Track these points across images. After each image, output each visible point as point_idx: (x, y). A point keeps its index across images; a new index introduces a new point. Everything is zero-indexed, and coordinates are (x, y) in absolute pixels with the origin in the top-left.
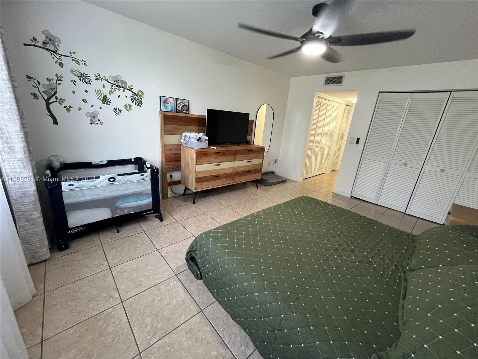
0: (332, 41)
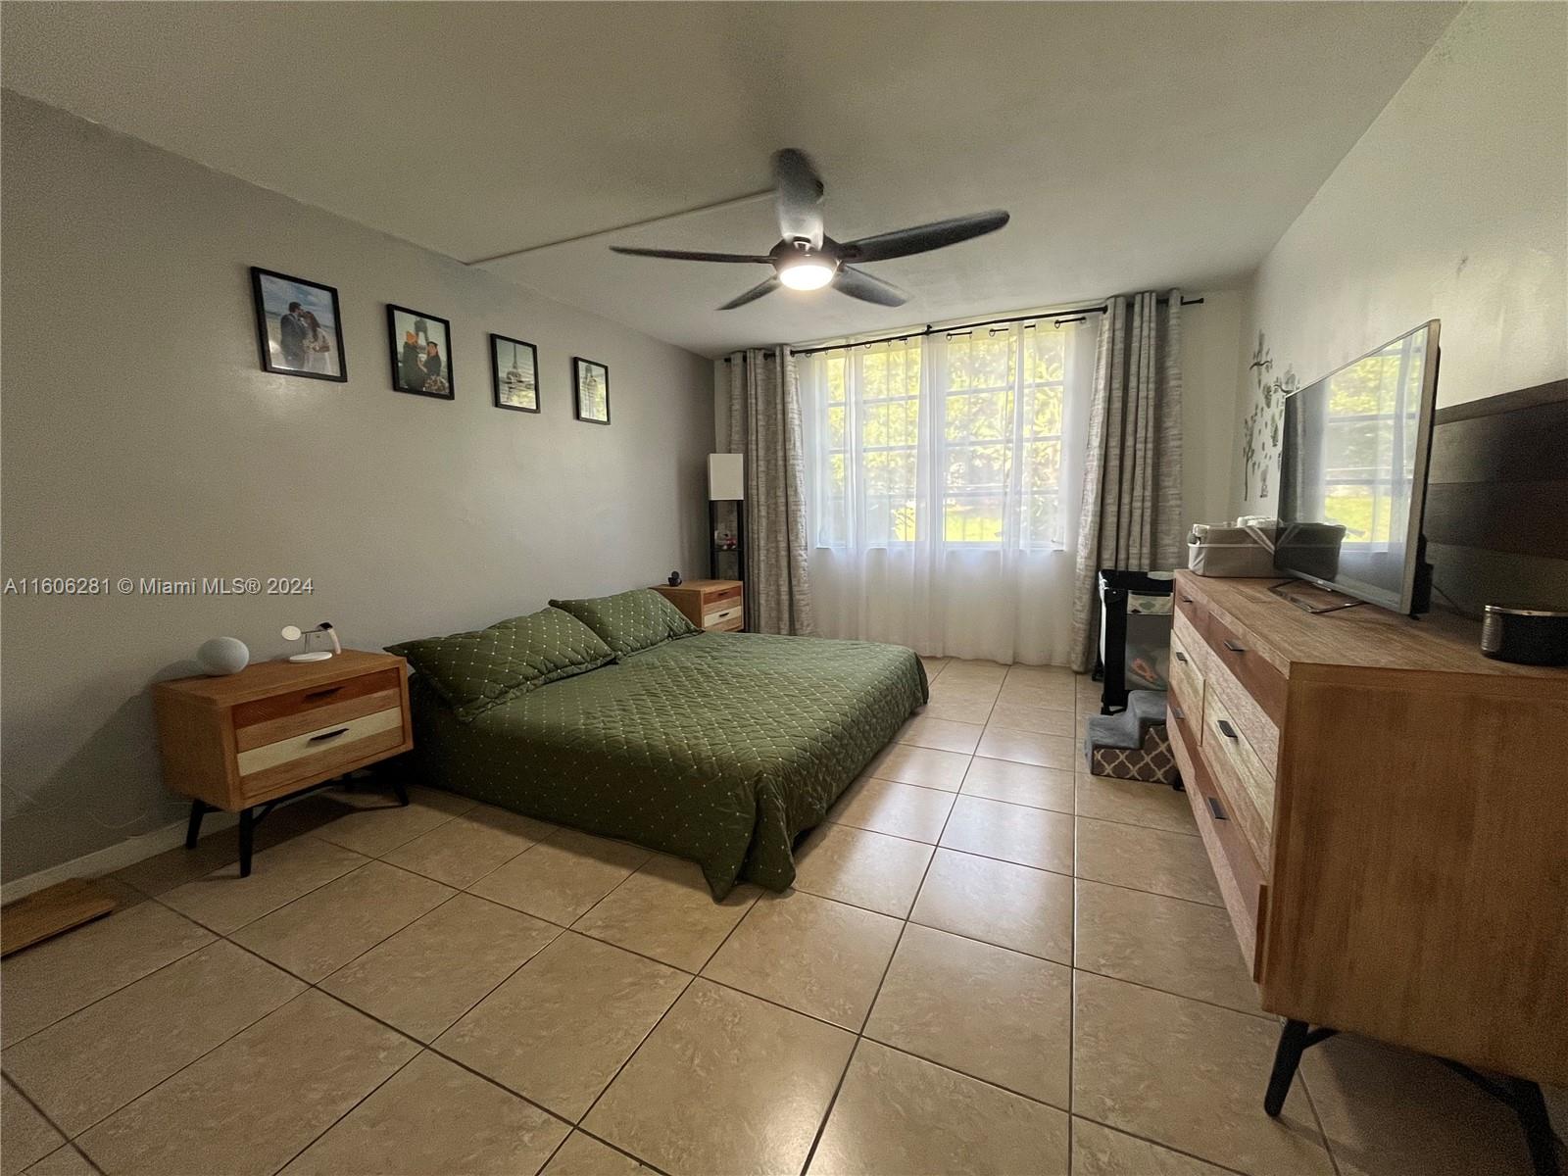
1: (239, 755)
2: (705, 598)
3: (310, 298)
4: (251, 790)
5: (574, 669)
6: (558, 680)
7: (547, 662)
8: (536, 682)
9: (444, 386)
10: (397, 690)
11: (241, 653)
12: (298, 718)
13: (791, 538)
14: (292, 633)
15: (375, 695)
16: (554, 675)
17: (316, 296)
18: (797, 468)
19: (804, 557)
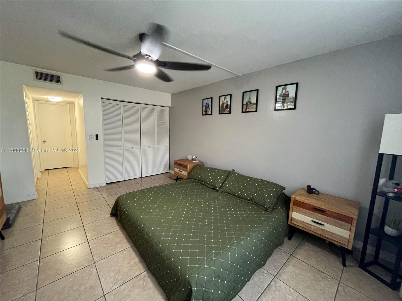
0: (159, 63)
2: (294, 202)
9: (228, 111)
10: (187, 169)
12: (178, 167)
17: (209, 100)
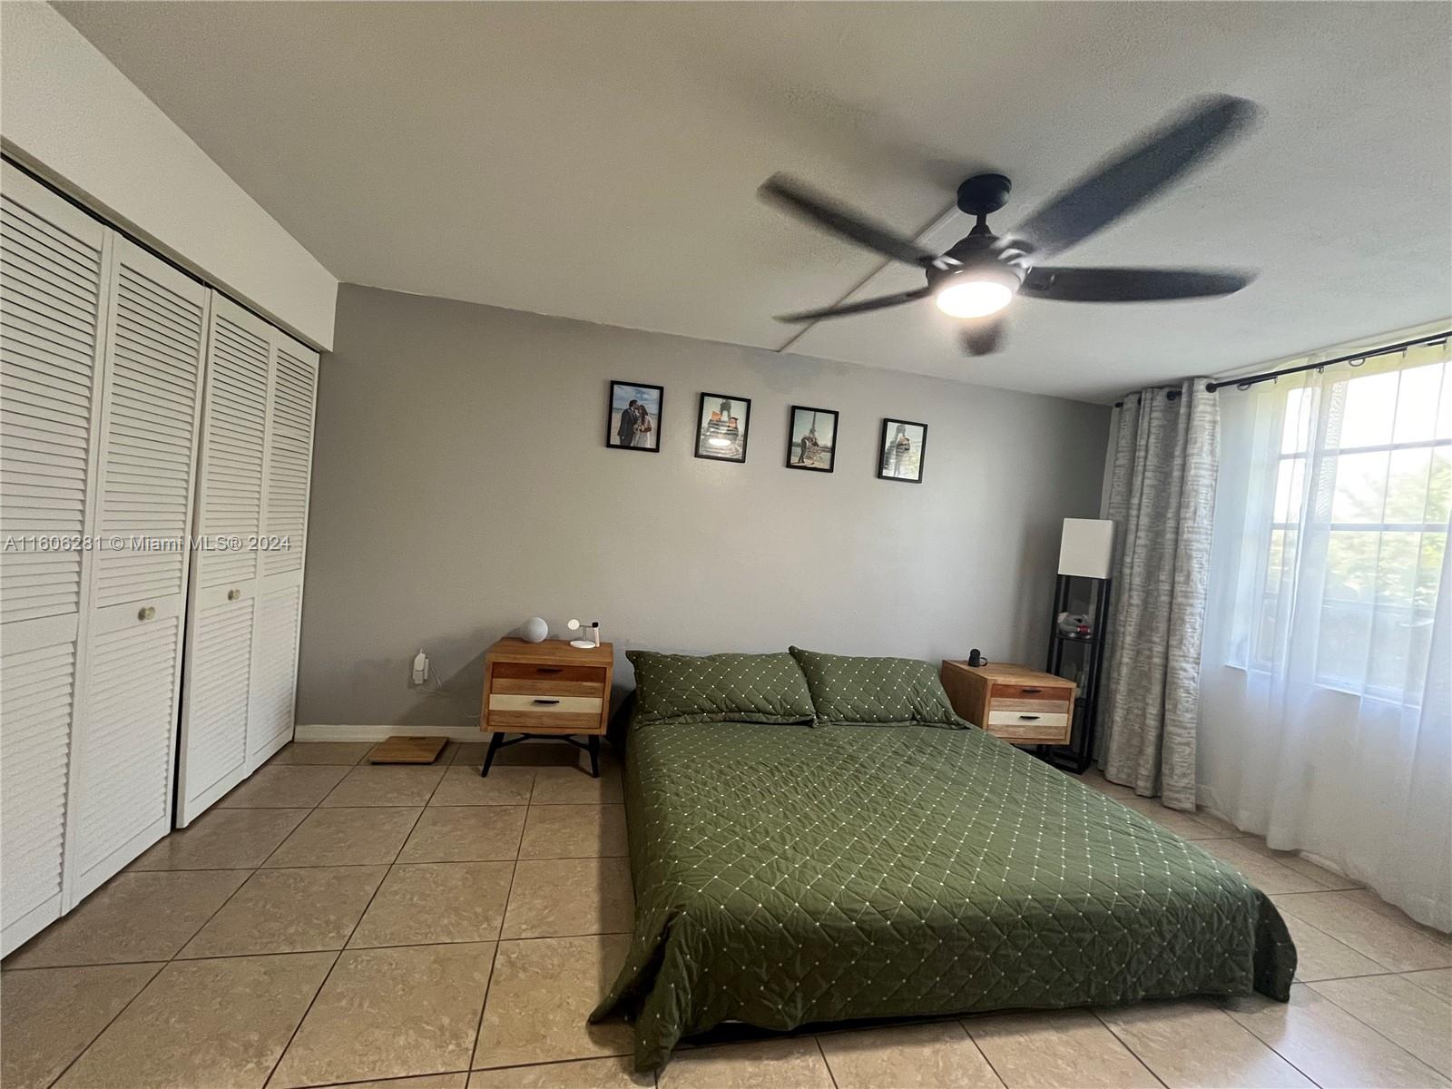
1: (491, 695)
2: (992, 689)
3: (645, 396)
4: (494, 721)
5: (757, 716)
6: (739, 722)
7: (727, 701)
8: (714, 716)
9: (738, 452)
10: (602, 685)
11: (541, 630)
12: (528, 682)
13: (1173, 642)
14: (574, 625)
15: (585, 684)
16: (736, 716)
17: (648, 394)
18: (1196, 545)
19: (1188, 674)
